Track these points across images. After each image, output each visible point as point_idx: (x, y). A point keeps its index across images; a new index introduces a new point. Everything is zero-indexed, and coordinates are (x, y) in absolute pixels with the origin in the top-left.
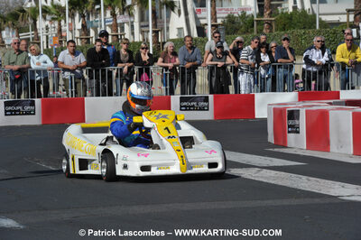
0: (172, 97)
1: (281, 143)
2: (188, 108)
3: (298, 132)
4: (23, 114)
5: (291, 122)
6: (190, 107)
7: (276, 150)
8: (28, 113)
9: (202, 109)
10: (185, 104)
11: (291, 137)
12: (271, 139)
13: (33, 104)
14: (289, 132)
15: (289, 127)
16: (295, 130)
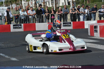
1: (92, 35)
3: (97, 32)
4: (18, 28)
5: (95, 29)
7: (91, 37)
8: (20, 28)
9: (69, 26)
11: (95, 34)
12: (89, 34)
13: (21, 25)
14: (95, 32)
15: (95, 30)
16: (96, 31)
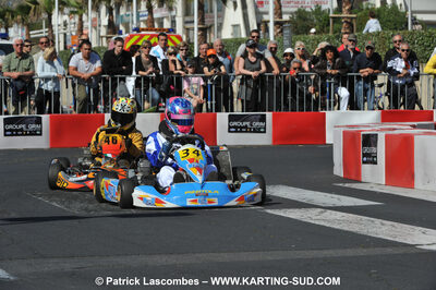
0: (218, 114)
1: (353, 177)
2: (238, 130)
3: (376, 163)
4: (26, 135)
5: (366, 150)
6: (241, 127)
7: (347, 185)
8: (33, 133)
9: (257, 131)
10: (235, 124)
11: (366, 169)
12: (338, 170)
13: (39, 121)
14: (364, 162)
15: (364, 155)
16: (371, 159)
